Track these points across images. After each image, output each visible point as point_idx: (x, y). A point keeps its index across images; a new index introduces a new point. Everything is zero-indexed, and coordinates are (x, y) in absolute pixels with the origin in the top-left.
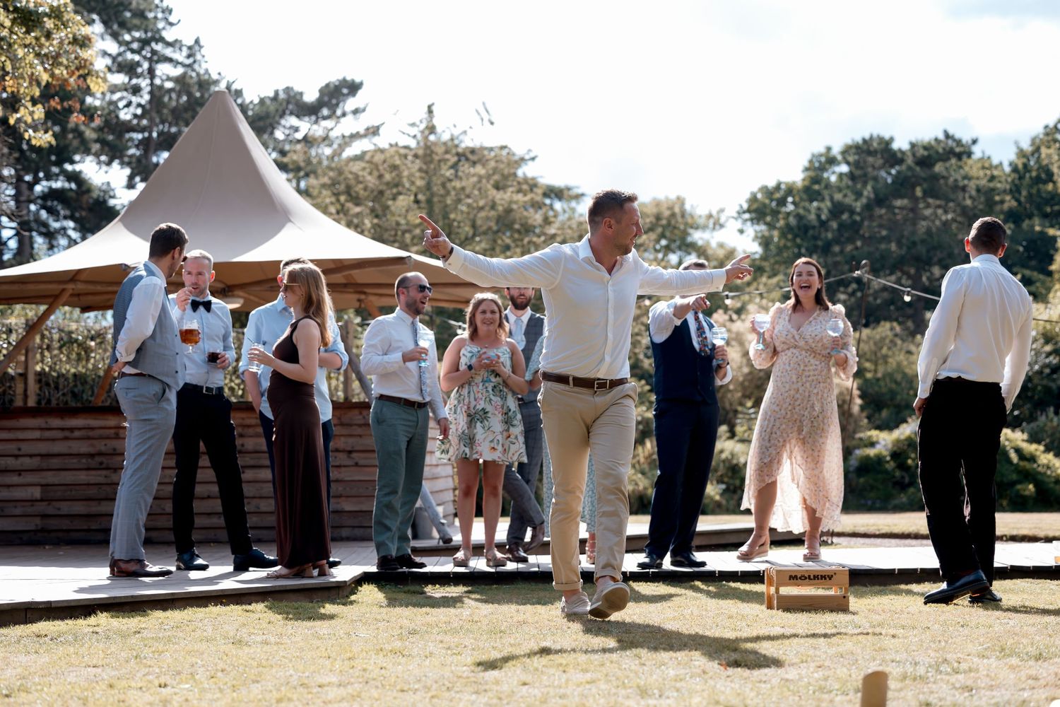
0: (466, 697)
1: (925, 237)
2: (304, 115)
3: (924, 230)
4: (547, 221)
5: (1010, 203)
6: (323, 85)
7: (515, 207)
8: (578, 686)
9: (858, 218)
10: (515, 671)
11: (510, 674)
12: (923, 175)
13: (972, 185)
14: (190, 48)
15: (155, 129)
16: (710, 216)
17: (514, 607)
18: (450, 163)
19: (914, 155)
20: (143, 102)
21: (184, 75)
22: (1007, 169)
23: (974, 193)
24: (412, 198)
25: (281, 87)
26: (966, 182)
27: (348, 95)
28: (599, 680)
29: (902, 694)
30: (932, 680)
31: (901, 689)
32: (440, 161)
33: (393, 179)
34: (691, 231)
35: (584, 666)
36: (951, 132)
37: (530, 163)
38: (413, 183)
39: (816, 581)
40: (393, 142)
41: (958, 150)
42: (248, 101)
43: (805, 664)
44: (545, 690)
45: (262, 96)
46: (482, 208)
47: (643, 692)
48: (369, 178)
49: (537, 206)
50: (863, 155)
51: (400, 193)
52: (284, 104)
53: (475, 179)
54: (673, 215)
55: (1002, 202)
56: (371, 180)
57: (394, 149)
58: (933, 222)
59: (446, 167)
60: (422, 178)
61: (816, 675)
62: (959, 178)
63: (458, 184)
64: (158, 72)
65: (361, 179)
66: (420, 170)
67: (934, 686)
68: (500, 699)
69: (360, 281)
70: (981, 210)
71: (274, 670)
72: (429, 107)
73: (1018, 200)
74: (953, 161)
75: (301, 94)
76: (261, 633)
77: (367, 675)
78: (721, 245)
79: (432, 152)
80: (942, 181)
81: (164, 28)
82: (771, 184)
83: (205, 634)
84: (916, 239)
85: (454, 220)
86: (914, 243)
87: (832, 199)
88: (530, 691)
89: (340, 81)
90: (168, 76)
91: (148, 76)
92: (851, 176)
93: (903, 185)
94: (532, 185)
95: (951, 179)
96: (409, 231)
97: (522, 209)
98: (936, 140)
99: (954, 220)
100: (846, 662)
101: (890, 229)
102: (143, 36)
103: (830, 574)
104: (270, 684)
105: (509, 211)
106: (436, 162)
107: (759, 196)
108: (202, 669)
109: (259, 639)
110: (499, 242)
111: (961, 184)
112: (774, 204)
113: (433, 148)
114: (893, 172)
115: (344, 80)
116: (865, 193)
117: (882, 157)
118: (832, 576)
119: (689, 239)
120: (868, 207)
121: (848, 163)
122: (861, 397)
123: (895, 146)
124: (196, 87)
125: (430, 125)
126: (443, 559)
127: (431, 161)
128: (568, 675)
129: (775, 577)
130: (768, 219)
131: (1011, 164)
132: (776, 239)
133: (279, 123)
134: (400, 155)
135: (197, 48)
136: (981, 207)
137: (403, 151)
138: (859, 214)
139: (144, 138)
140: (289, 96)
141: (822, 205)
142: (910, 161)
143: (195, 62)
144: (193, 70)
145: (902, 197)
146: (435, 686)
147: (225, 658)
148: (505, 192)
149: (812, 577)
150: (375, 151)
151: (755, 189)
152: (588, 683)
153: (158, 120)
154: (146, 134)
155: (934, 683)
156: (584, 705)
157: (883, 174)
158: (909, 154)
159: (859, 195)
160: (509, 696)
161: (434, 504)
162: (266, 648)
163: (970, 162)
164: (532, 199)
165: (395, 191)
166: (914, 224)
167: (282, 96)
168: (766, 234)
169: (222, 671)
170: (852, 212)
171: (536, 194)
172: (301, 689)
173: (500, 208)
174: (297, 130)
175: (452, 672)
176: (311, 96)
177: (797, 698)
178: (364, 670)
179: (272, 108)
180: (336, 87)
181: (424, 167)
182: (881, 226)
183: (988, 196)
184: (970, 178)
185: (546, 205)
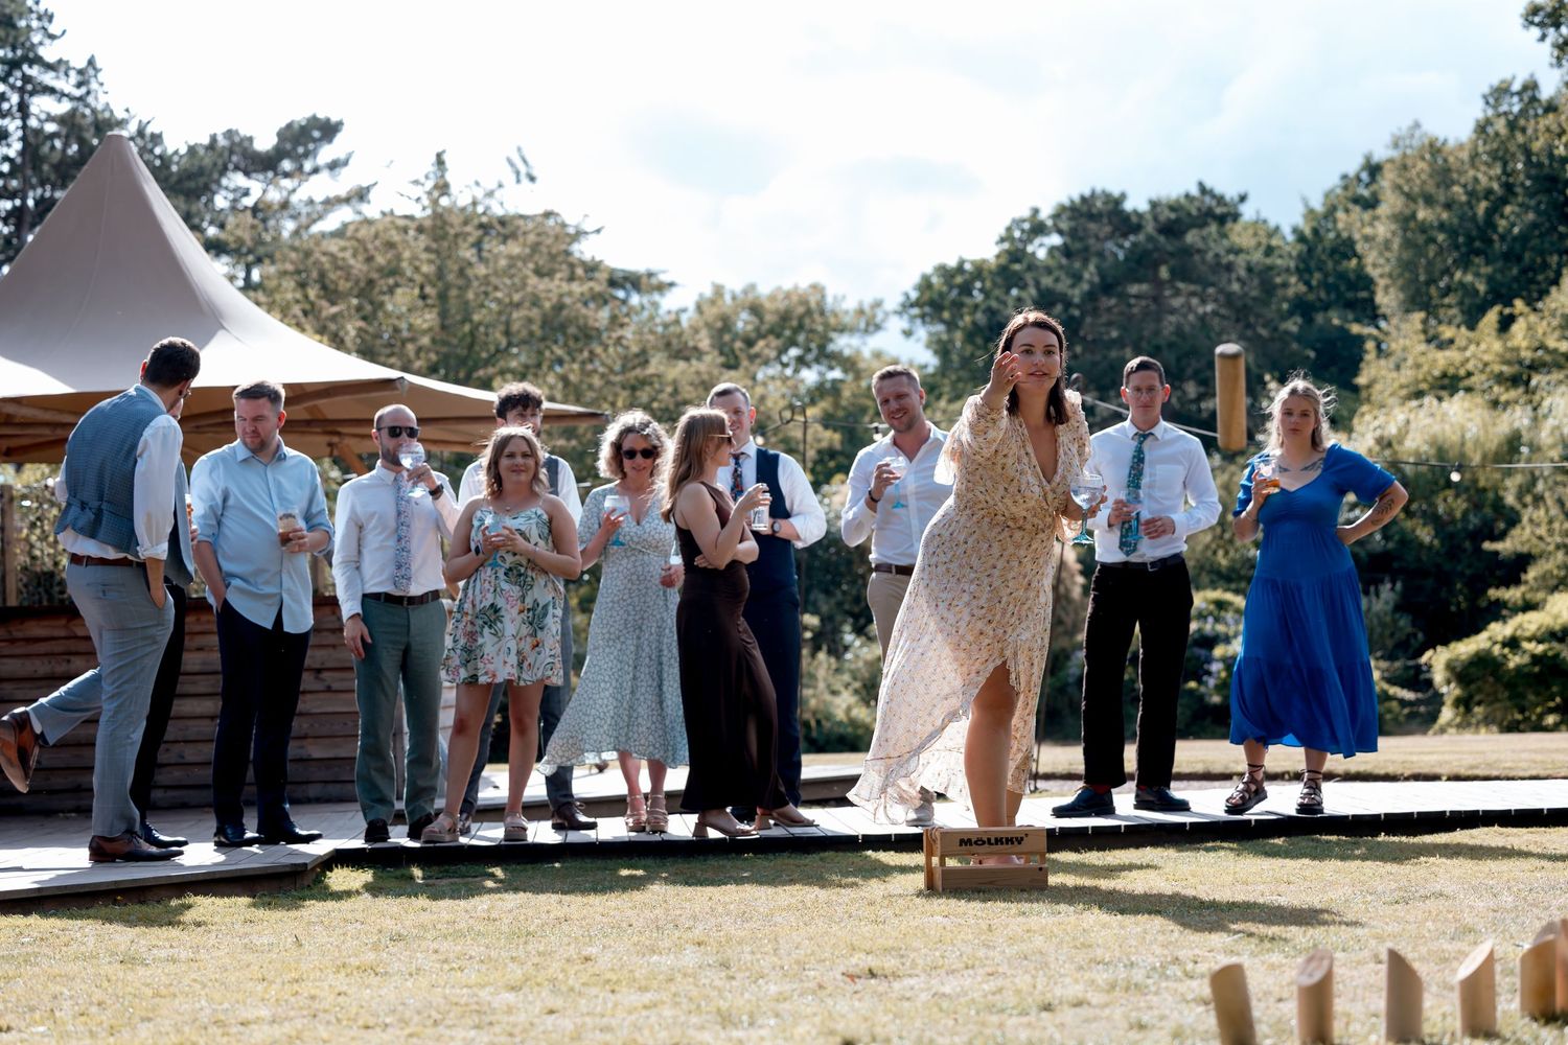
0: (460, 1033)
1: (1174, 338)
2: (255, 171)
3: (1171, 329)
4: (615, 321)
5: (1295, 286)
6: (283, 125)
7: (567, 300)
8: (630, 1013)
9: (1076, 313)
10: (539, 993)
11: (530, 998)
12: (1170, 248)
13: (1241, 261)
14: (80, 72)
15: (31, 194)
16: (861, 312)
17: (555, 897)
18: (471, 240)
19: (1155, 219)
20: (12, 153)
21: (73, 113)
22: (1290, 236)
23: (1242, 273)
24: (417, 291)
25: (220, 131)
26: (1231, 257)
27: (320, 140)
28: (663, 1003)
29: (1107, 1011)
30: (1153, 989)
31: (1106, 1005)
32: (457, 236)
33: (389, 262)
34: (834, 335)
35: (643, 983)
36: (1208, 184)
37: (592, 237)
38: (417, 269)
39: (999, 846)
40: (387, 210)
41: (1219, 211)
42: (170, 151)
43: (971, 972)
44: (579, 1021)
45: (192, 143)
46: (518, 306)
47: (726, 1020)
48: (352, 262)
49: (602, 300)
50: (1082, 220)
51: (397, 285)
52: (226, 154)
53: (506, 262)
54: (809, 312)
55: (1285, 285)
56: (358, 266)
57: (388, 219)
58: (1185, 316)
59: (466, 245)
60: (430, 262)
61: (986, 987)
62: (1222, 253)
63: (481, 270)
64: (33, 109)
65: (340, 263)
66: (427, 249)
67: (1155, 999)
68: (511, 1035)
69: (330, 416)
70: (1255, 299)
71: (177, 1002)
72: (439, 156)
73: (1307, 283)
74: (1213, 228)
75: (250, 139)
76: (167, 944)
77: (316, 1005)
78: (878, 355)
79: (445, 223)
80: (1197, 258)
81: (41, 43)
82: (952, 263)
83: (83, 948)
84: (1162, 342)
85: (480, 324)
87: (1037, 284)
88: (559, 1022)
89: (308, 120)
90: (48, 114)
91: (18, 115)
92: (1066, 251)
93: (1141, 263)
94: (592, 268)
95: (1210, 256)
96: (412, 340)
97: (579, 305)
98: (1187, 196)
99: (1215, 313)
100: (1032, 966)
101: (1123, 328)
102: (10, 55)
104: (167, 1022)
105: (559, 307)
106: (450, 238)
107: (935, 280)
108: (70, 1002)
109: (163, 954)
110: (547, 354)
111: (1224, 261)
112: (955, 293)
113: (446, 215)
114: (1127, 244)
115: (314, 118)
116: (1086, 276)
117: (1110, 223)
119: (831, 347)
120: (1090, 297)
121: (1060, 232)
122: (1083, 573)
123: (1128, 206)
124: (92, 130)
125: (441, 183)
127: (444, 237)
128: (619, 996)
129: (938, 843)
130: (946, 315)
131: (1295, 230)
132: (958, 344)
133: (218, 182)
134: (397, 228)
135: (91, 72)
136: (1254, 293)
137: (401, 223)
138: (1078, 306)
139: (15, 208)
140: (233, 144)
141: (1024, 295)
142: (1150, 227)
143: (88, 93)
144: (87, 106)
145: (1139, 281)
146: (416, 1019)
147: (105, 984)
148: (552, 279)
150: (361, 223)
151: (929, 270)
152: (645, 1007)
153: (34, 180)
154: (18, 202)
155: (1157, 993)
156: (635, 1040)
157: (1110, 246)
158: (1149, 217)
159: (1077, 278)
160: (525, 1031)
162: (171, 968)
163: (1238, 227)
164: (591, 289)
165: (391, 281)
166: (1159, 320)
167: (222, 142)
168: (945, 337)
169: (99, 1004)
170: (1068, 303)
171: (598, 281)
172: (213, 1029)
173: (547, 305)
174: (246, 193)
175: (445, 998)
176: (265, 142)
177: (951, 1023)
178: (313, 998)
179: (207, 161)
180: (303, 128)
181: (434, 246)
182: (1109, 324)
183: (1264, 277)
184: (1237, 251)
185: (616, 298)
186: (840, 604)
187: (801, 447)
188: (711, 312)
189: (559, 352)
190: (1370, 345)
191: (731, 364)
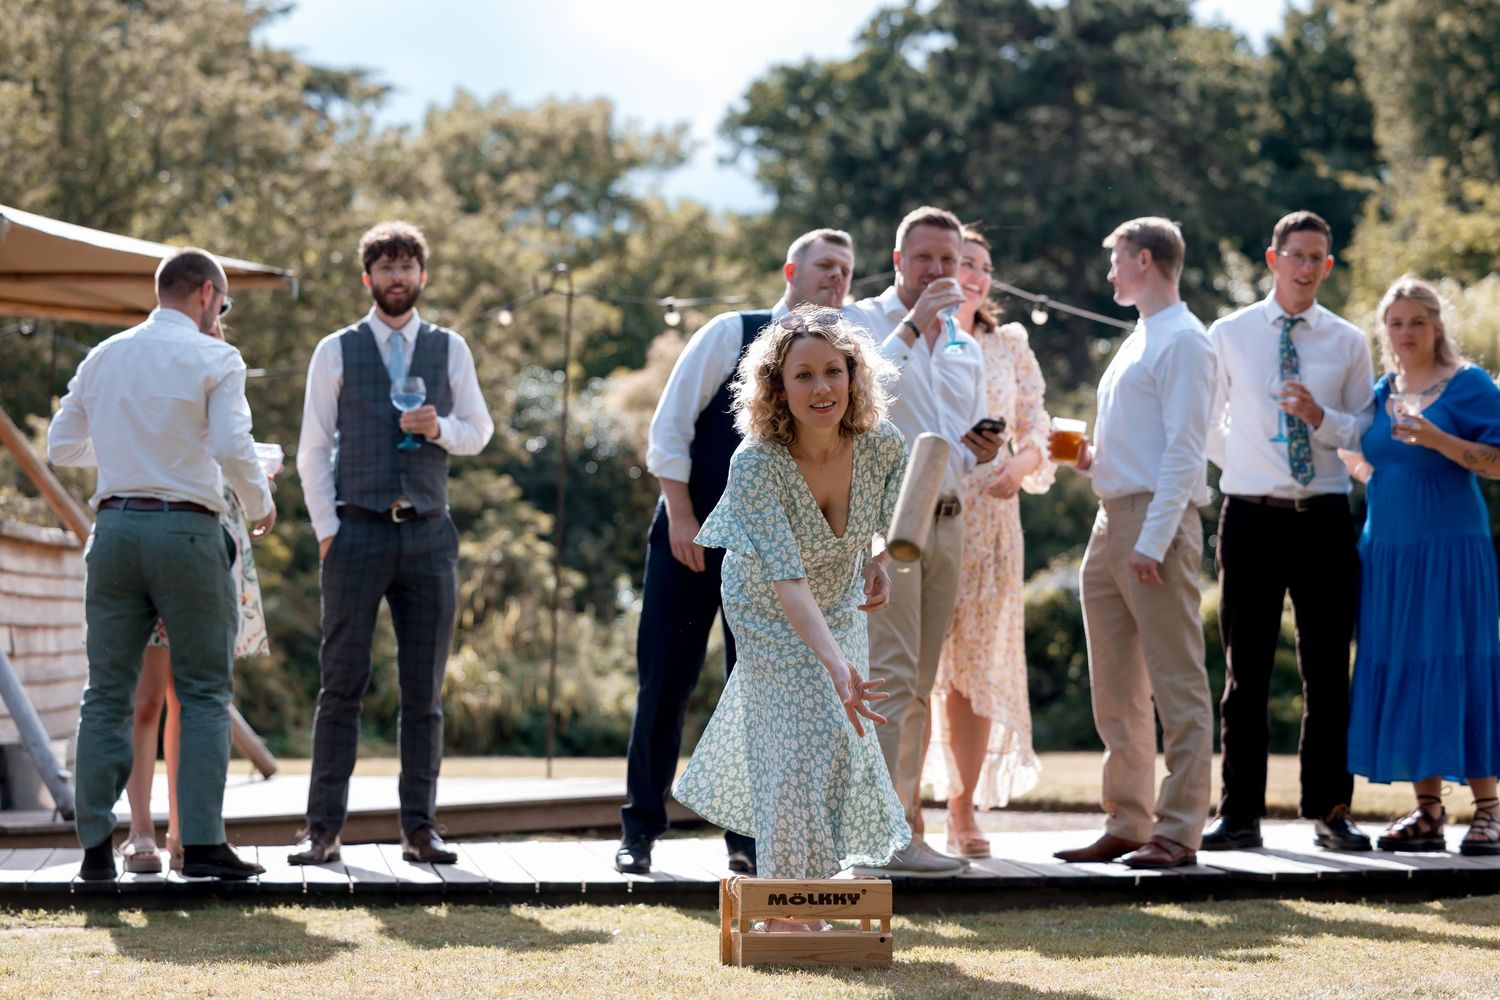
3: (1090, 171)
4: (310, 142)
5: (1268, 119)
7: (242, 110)
9: (958, 146)
12: (1091, 59)
13: (1190, 83)
16: (658, 138)
18: (109, 19)
19: (1075, 19)
22: (1260, 47)
23: (1193, 99)
24: (29, 87)
26: (1178, 76)
34: (621, 171)
37: (279, 19)
38: (31, 56)
39: (825, 907)
41: (1163, 11)
46: (174, 114)
49: (287, 109)
50: (972, 15)
53: (157, 53)
54: (586, 136)
55: (1253, 117)
58: (1111, 155)
59: (104, 24)
60: (50, 49)
62: (1166, 69)
63: (125, 59)
66: (48, 32)
70: (1209, 134)
73: (1285, 115)
74: (1155, 34)
80: (1129, 74)
84: (1075, 190)
85: (116, 139)
86: (1069, 202)
87: (905, 105)
92: (951, 59)
93: (1051, 78)
94: (282, 68)
95: (1147, 72)
97: (259, 118)
99: (1154, 152)
101: (1024, 170)
103: (853, 892)
105: (229, 119)
111: (1168, 79)
114: (1032, 51)
116: (974, 94)
117: (1010, 20)
118: (858, 896)
119: (617, 188)
120: (980, 124)
126: (59, 853)
129: (739, 897)
130: (786, 140)
131: (1271, 42)
136: (1209, 126)
138: (961, 137)
141: (886, 119)
142: (1065, 28)
145: (1047, 103)
148: (223, 82)
149: (816, 899)
157: (1010, 54)
158: (1065, 16)
159: (959, 97)
161: (45, 735)
163: (1188, 35)
164: (280, 96)
166: (1072, 159)
168: (778, 172)
170: (947, 133)
171: (290, 87)
173: (212, 114)
181: (56, 26)
182: (1006, 164)
183: (1223, 106)
184: (1185, 67)
185: (309, 108)
186: (611, 550)
187: (563, 328)
188: (446, 130)
189: (228, 181)
190: (1371, 207)
191: (471, 208)
